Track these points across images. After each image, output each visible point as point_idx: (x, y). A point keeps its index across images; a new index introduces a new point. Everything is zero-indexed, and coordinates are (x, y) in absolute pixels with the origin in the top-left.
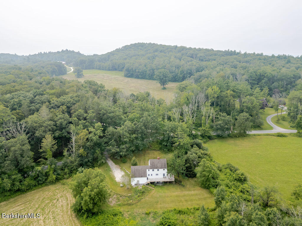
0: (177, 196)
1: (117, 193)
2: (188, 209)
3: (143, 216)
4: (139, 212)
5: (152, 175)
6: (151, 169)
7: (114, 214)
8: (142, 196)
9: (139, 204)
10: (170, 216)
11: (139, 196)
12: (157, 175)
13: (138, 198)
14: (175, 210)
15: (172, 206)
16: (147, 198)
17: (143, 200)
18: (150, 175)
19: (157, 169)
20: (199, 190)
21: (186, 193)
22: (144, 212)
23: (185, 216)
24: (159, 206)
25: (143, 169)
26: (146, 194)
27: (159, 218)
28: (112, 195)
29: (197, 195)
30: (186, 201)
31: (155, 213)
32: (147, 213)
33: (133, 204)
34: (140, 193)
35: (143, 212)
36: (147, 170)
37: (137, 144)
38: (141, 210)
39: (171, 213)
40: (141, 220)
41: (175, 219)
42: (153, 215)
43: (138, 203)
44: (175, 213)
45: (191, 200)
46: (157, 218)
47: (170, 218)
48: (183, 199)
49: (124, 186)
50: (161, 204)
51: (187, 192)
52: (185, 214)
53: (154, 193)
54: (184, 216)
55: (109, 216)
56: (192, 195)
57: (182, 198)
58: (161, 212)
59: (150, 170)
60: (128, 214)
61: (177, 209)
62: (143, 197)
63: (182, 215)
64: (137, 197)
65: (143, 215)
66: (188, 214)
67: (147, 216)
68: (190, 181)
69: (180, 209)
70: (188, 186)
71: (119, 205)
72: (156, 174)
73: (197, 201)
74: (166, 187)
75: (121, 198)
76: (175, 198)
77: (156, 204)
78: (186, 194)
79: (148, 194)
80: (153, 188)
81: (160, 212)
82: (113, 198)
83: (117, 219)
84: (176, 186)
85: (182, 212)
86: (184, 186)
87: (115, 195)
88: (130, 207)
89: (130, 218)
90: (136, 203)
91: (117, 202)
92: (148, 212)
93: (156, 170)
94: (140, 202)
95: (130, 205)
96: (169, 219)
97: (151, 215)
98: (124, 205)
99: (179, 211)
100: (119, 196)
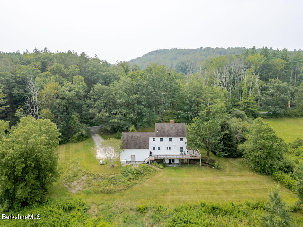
0: (206, 183)
1: (89, 172)
2: (233, 205)
3: (132, 214)
4: (124, 206)
5: (159, 148)
6: (157, 136)
7: (67, 206)
8: (137, 180)
9: (127, 192)
10: (191, 216)
11: (130, 179)
12: (169, 148)
13: (128, 182)
14: (203, 205)
15: (197, 199)
16: (146, 183)
17: (137, 186)
18: (156, 148)
19: (168, 137)
20: (252, 176)
21: (225, 179)
22: (135, 207)
23: (227, 219)
24: (169, 197)
25: (142, 137)
26: (145, 177)
27: (166, 220)
28: (79, 176)
29: (247, 183)
30: (226, 191)
31: (158, 210)
32: (140, 209)
33: (115, 192)
34: (133, 174)
35: (131, 207)
36: (151, 139)
37: (140, 111)
38: (128, 203)
39: (195, 212)
40: (125, 222)
41: (203, 223)
42: (153, 213)
43: (125, 191)
44: (204, 212)
45: (238, 192)
46: (162, 219)
47: (192, 221)
48: (219, 189)
49: (106, 163)
50: (172, 195)
51: (228, 178)
52: (226, 214)
53: (160, 177)
54: (225, 218)
55: (55, 209)
56: (238, 183)
57: (217, 187)
58: (172, 208)
59: (156, 139)
60: (98, 208)
61: (208, 204)
62: (137, 182)
63: (220, 216)
64: (126, 180)
65: (131, 212)
66: (235, 215)
67: (139, 214)
68: (231, 162)
69: (215, 204)
70: (228, 169)
71: (88, 193)
72: (167, 147)
73: (249, 193)
74: (184, 169)
75: (94, 181)
76: (203, 186)
77: (163, 195)
78: (225, 181)
79: (148, 177)
80: (161, 170)
81: (170, 207)
82: (79, 181)
83: (70, 217)
84: (203, 168)
85: (220, 210)
86: (219, 169)
87: (86, 176)
88: (107, 197)
89: (102, 216)
90: (121, 190)
91: (85, 187)
92: (141, 206)
93: (166, 140)
94: (130, 189)
95: (109, 192)
96: (190, 223)
97: (150, 213)
98: (97, 193)
99: (214, 208)
100: (91, 178)
